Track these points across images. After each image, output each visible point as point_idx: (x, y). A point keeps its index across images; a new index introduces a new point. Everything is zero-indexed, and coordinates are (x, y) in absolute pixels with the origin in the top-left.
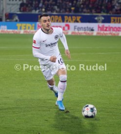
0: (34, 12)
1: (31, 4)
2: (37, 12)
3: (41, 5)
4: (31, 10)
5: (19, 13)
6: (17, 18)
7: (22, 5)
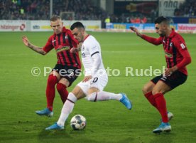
0: (185, 16)
1: (183, 9)
2: (188, 16)
3: (191, 10)
4: (183, 15)
5: (174, 17)
6: (172, 21)
7: (176, 10)
